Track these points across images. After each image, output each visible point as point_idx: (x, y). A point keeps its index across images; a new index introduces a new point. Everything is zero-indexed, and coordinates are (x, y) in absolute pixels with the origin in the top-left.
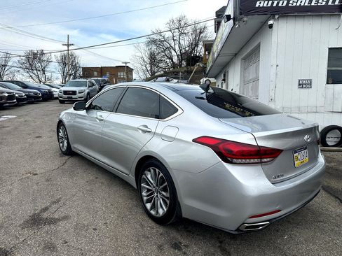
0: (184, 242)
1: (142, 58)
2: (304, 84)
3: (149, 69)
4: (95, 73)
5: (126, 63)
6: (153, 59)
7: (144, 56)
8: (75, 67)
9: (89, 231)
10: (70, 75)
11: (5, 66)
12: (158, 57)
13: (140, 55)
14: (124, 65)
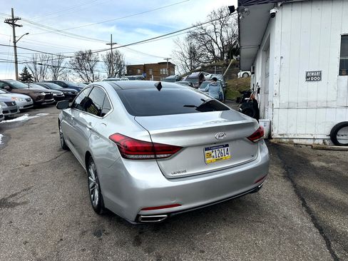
0: (108, 230)
1: (182, 53)
2: (313, 77)
3: (188, 64)
4: (139, 71)
5: (168, 59)
6: (193, 53)
7: (184, 51)
8: (120, 66)
9: (36, 215)
10: (116, 73)
11: (59, 67)
12: (199, 52)
13: (180, 50)
14: (166, 61)
